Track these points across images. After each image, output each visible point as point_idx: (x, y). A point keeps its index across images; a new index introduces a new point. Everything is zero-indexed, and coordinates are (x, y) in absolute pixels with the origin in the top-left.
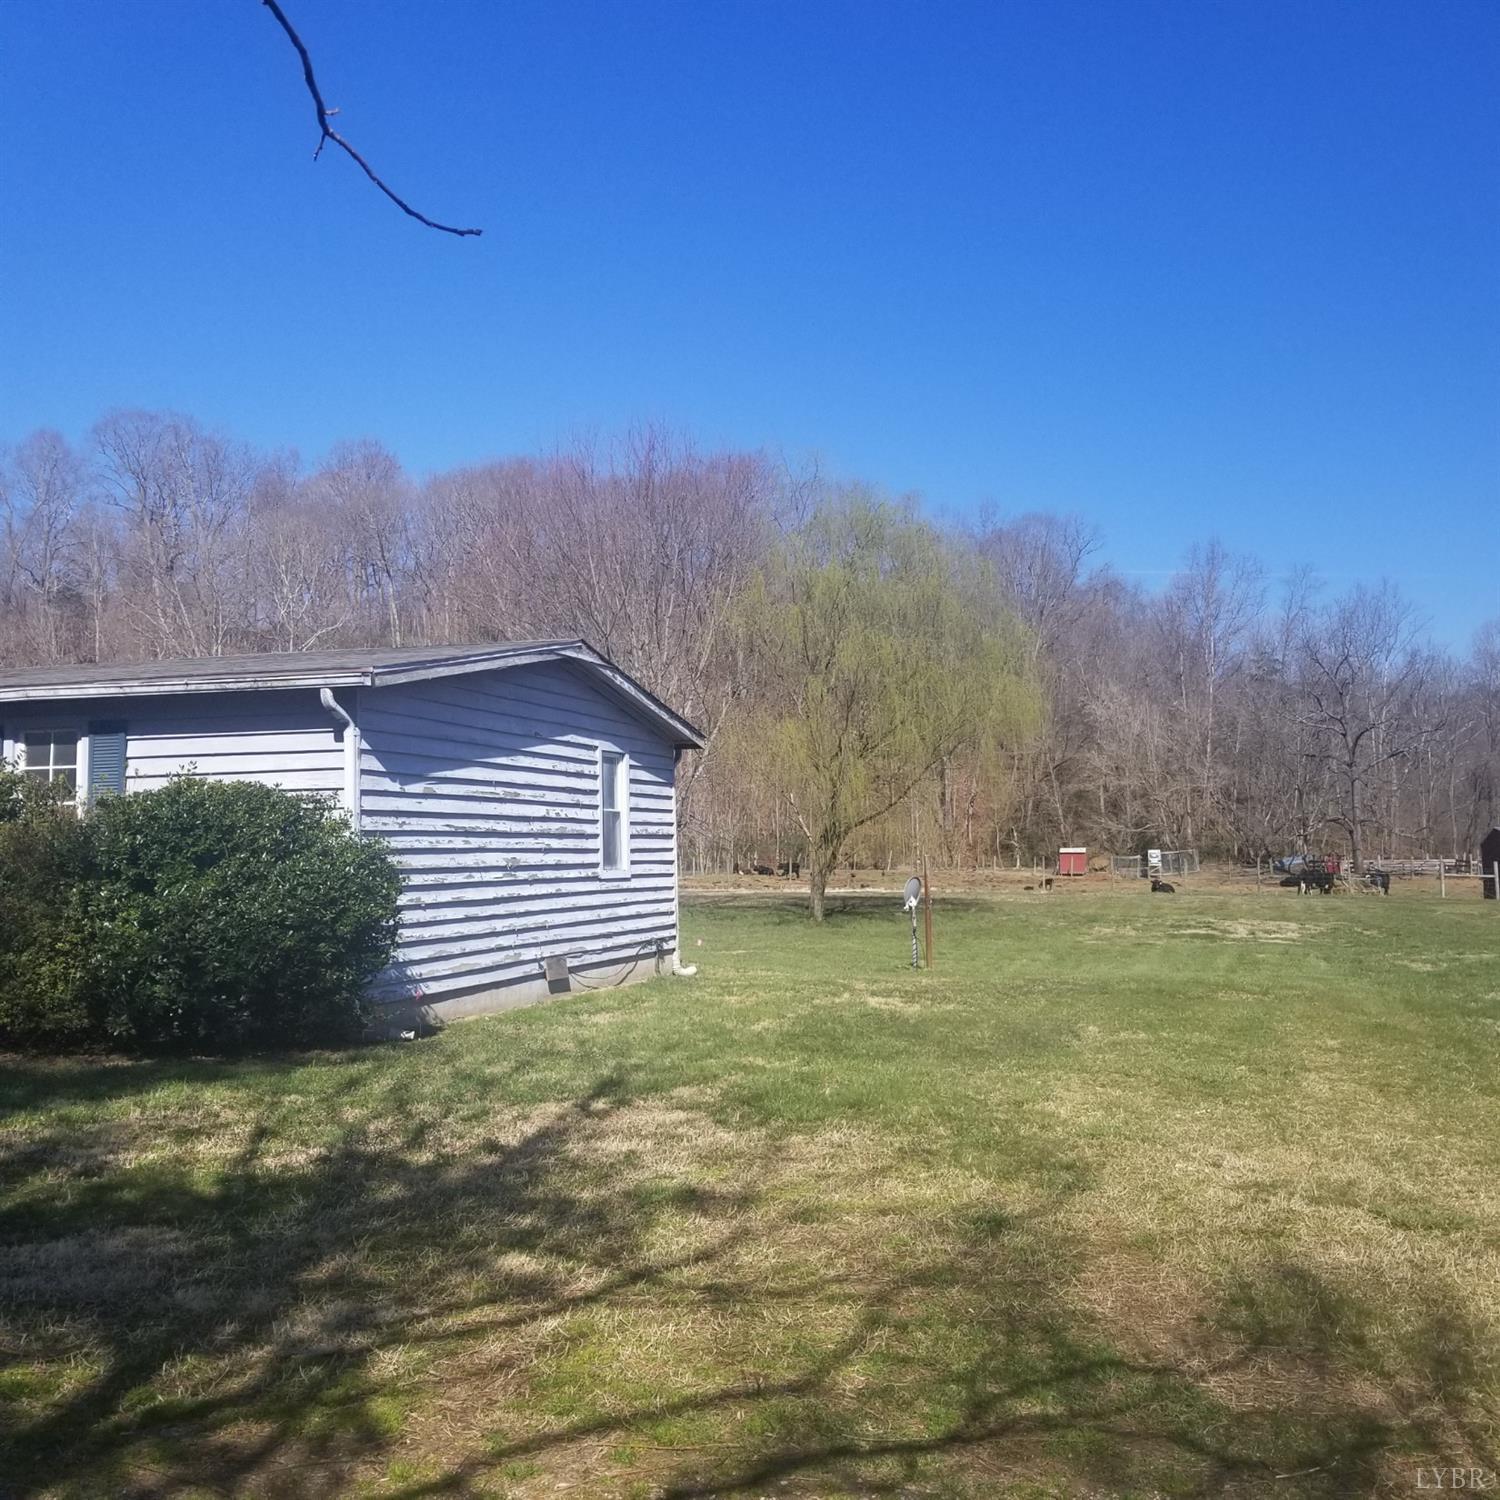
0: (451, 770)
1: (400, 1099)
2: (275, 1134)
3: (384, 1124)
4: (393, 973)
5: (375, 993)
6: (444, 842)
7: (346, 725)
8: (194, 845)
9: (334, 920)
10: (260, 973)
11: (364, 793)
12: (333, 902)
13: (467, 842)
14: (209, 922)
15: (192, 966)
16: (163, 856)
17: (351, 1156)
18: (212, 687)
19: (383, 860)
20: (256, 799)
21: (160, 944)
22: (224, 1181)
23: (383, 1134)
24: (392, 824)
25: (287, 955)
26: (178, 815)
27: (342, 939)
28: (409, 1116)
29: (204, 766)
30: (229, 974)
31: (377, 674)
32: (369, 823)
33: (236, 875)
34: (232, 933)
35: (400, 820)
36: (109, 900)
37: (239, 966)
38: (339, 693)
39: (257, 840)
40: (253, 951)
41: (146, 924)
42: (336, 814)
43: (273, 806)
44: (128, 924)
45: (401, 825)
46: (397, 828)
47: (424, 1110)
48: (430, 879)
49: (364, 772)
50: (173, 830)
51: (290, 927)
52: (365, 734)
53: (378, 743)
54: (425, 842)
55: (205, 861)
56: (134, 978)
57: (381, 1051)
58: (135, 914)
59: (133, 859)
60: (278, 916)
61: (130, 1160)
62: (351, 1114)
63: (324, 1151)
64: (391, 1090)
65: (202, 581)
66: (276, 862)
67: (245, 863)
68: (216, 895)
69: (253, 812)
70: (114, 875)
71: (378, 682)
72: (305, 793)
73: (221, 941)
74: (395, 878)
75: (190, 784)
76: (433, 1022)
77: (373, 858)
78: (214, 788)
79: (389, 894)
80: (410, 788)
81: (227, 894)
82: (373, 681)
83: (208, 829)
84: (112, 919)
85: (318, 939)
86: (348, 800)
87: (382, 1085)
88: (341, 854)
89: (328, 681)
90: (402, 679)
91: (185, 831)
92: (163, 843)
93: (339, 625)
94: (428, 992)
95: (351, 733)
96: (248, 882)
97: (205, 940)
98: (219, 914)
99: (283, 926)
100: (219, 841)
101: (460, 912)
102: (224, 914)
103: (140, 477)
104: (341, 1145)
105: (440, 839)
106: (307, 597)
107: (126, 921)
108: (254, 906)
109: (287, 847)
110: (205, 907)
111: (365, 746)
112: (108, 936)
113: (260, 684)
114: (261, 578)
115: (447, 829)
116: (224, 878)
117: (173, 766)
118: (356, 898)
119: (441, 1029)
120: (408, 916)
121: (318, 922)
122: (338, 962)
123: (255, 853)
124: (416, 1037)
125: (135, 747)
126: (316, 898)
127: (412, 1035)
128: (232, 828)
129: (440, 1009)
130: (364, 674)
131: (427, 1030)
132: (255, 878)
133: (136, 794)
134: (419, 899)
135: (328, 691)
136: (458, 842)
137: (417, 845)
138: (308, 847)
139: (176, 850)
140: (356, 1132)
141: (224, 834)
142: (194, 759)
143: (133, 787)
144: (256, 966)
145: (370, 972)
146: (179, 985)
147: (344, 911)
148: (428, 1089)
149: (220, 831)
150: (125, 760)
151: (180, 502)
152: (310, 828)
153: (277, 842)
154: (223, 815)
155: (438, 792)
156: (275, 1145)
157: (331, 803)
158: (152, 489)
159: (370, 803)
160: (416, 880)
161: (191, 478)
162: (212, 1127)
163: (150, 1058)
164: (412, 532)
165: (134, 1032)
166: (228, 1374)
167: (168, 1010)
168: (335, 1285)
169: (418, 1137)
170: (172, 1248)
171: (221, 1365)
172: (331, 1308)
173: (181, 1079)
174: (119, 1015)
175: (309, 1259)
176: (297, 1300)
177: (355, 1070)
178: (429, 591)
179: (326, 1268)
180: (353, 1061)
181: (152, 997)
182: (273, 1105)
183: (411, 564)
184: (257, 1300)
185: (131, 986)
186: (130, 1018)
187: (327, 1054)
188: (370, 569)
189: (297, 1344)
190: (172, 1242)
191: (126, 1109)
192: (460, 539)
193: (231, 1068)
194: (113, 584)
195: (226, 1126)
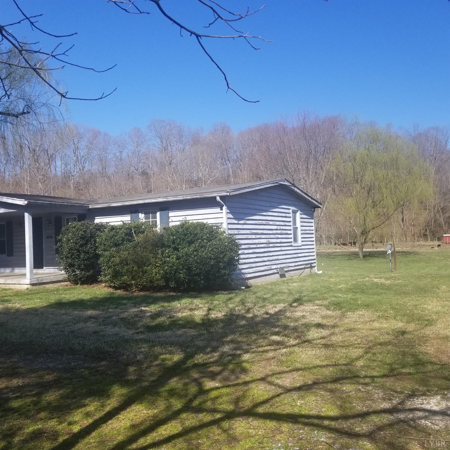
0: (251, 217)
1: (243, 302)
2: (213, 310)
3: (240, 308)
4: (238, 272)
5: (234, 277)
6: (250, 236)
7: (223, 206)
8: (188, 239)
9: (223, 257)
10: (206, 271)
11: (229, 224)
12: (223, 252)
13: (256, 236)
14: (193, 258)
15: (189, 269)
16: (180, 242)
17: (232, 315)
18: (189, 197)
19: (234, 241)
20: (203, 226)
21: (181, 264)
23: (239, 310)
24: (236, 232)
25: (212, 266)
26: (184, 231)
27: (225, 262)
28: (245, 306)
29: (188, 218)
30: (198, 271)
31: (231, 192)
32: (230, 232)
33: (198, 246)
34: (198, 261)
35: (238, 231)
36: (168, 253)
37: (200, 269)
39: (203, 237)
40: (203, 265)
41: (178, 259)
42: (222, 229)
43: (206, 228)
44: (173, 259)
45: (238, 232)
46: (237, 233)
47: (249, 305)
48: (247, 246)
49: (228, 218)
50: (182, 235)
51: (212, 259)
52: (228, 208)
53: (232, 211)
54: (245, 237)
55: (191, 243)
56: (176, 272)
57: (237, 291)
58: (175, 256)
59: (173, 242)
60: (209, 256)
61: (180, 315)
62: (231, 306)
63: (225, 313)
64: (240, 300)
65: (179, 167)
66: (208, 242)
67: (200, 243)
68: (194, 251)
69: (202, 230)
70: (169, 247)
71: (231, 194)
72: (214, 224)
73: (196, 263)
74: (238, 246)
75: (186, 223)
76: (249, 285)
77: (232, 241)
78: (193, 224)
79: (236, 250)
80: (240, 222)
81: (196, 251)
82: (230, 194)
83: (191, 234)
84: (169, 258)
85: (220, 262)
86: (225, 226)
87: (238, 299)
88: (224, 240)
89: (218, 194)
90: (237, 193)
91: (185, 235)
92: (180, 238)
93: (216, 177)
94: (248, 277)
95: (225, 208)
96: (201, 248)
97: (192, 263)
98: (195, 256)
99: (211, 259)
100: (194, 237)
101: (255, 255)
102: (196, 256)
103: (161, 138)
104: (229, 312)
105: (249, 236)
106: (207, 169)
107: (172, 258)
108: (203, 253)
109: (210, 238)
110: (191, 254)
111: (228, 211)
112: (169, 262)
113: (201, 196)
114: (194, 164)
115: (250, 233)
116: (196, 246)
117: (181, 218)
118: (228, 251)
119: (251, 287)
120: (242, 256)
121: (219, 258)
122: (225, 268)
123: (203, 240)
124: (245, 288)
125: (171, 214)
126: (218, 252)
127: (244, 288)
128: (197, 234)
129: (251, 282)
130: (227, 192)
131: (248, 287)
132: (203, 247)
133: (173, 226)
134: (244, 252)
135: (218, 197)
136: (253, 236)
137: (242, 237)
138: (216, 238)
139: (183, 240)
140: (233, 309)
141: (195, 235)
142: (185, 216)
143: (171, 224)
144: (205, 269)
145: (233, 271)
146: (186, 274)
147: (225, 255)
148: (250, 300)
149: (194, 235)
150: (169, 217)
151: (172, 145)
152: (216, 233)
153: (208, 237)
154: (194, 230)
155: (248, 223)
156: (213, 312)
157: (220, 227)
158: (164, 141)
159: (231, 226)
160: (243, 247)
161: (174, 137)
162: (198, 308)
163: (180, 293)
164: (235, 148)
165: (176, 286)
166: (210, 358)
167: (184, 280)
168: (232, 341)
169: (248, 311)
170: (193, 333)
171: (208, 356)
172: (232, 346)
173: (188, 297)
174: (172, 282)
175: (225, 336)
176: (223, 344)
177: (230, 296)
178: (241, 165)
179: (229, 338)
180: (230, 294)
181: (180, 277)
182: (211, 303)
183: (235, 157)
184: (214, 344)
185: (175, 275)
186: (175, 283)
187: (223, 292)
188: (224, 160)
189: (225, 352)
190: (193, 332)
191: (176, 304)
192: (249, 149)
193: (200, 295)
194: (155, 169)
195: (201, 308)
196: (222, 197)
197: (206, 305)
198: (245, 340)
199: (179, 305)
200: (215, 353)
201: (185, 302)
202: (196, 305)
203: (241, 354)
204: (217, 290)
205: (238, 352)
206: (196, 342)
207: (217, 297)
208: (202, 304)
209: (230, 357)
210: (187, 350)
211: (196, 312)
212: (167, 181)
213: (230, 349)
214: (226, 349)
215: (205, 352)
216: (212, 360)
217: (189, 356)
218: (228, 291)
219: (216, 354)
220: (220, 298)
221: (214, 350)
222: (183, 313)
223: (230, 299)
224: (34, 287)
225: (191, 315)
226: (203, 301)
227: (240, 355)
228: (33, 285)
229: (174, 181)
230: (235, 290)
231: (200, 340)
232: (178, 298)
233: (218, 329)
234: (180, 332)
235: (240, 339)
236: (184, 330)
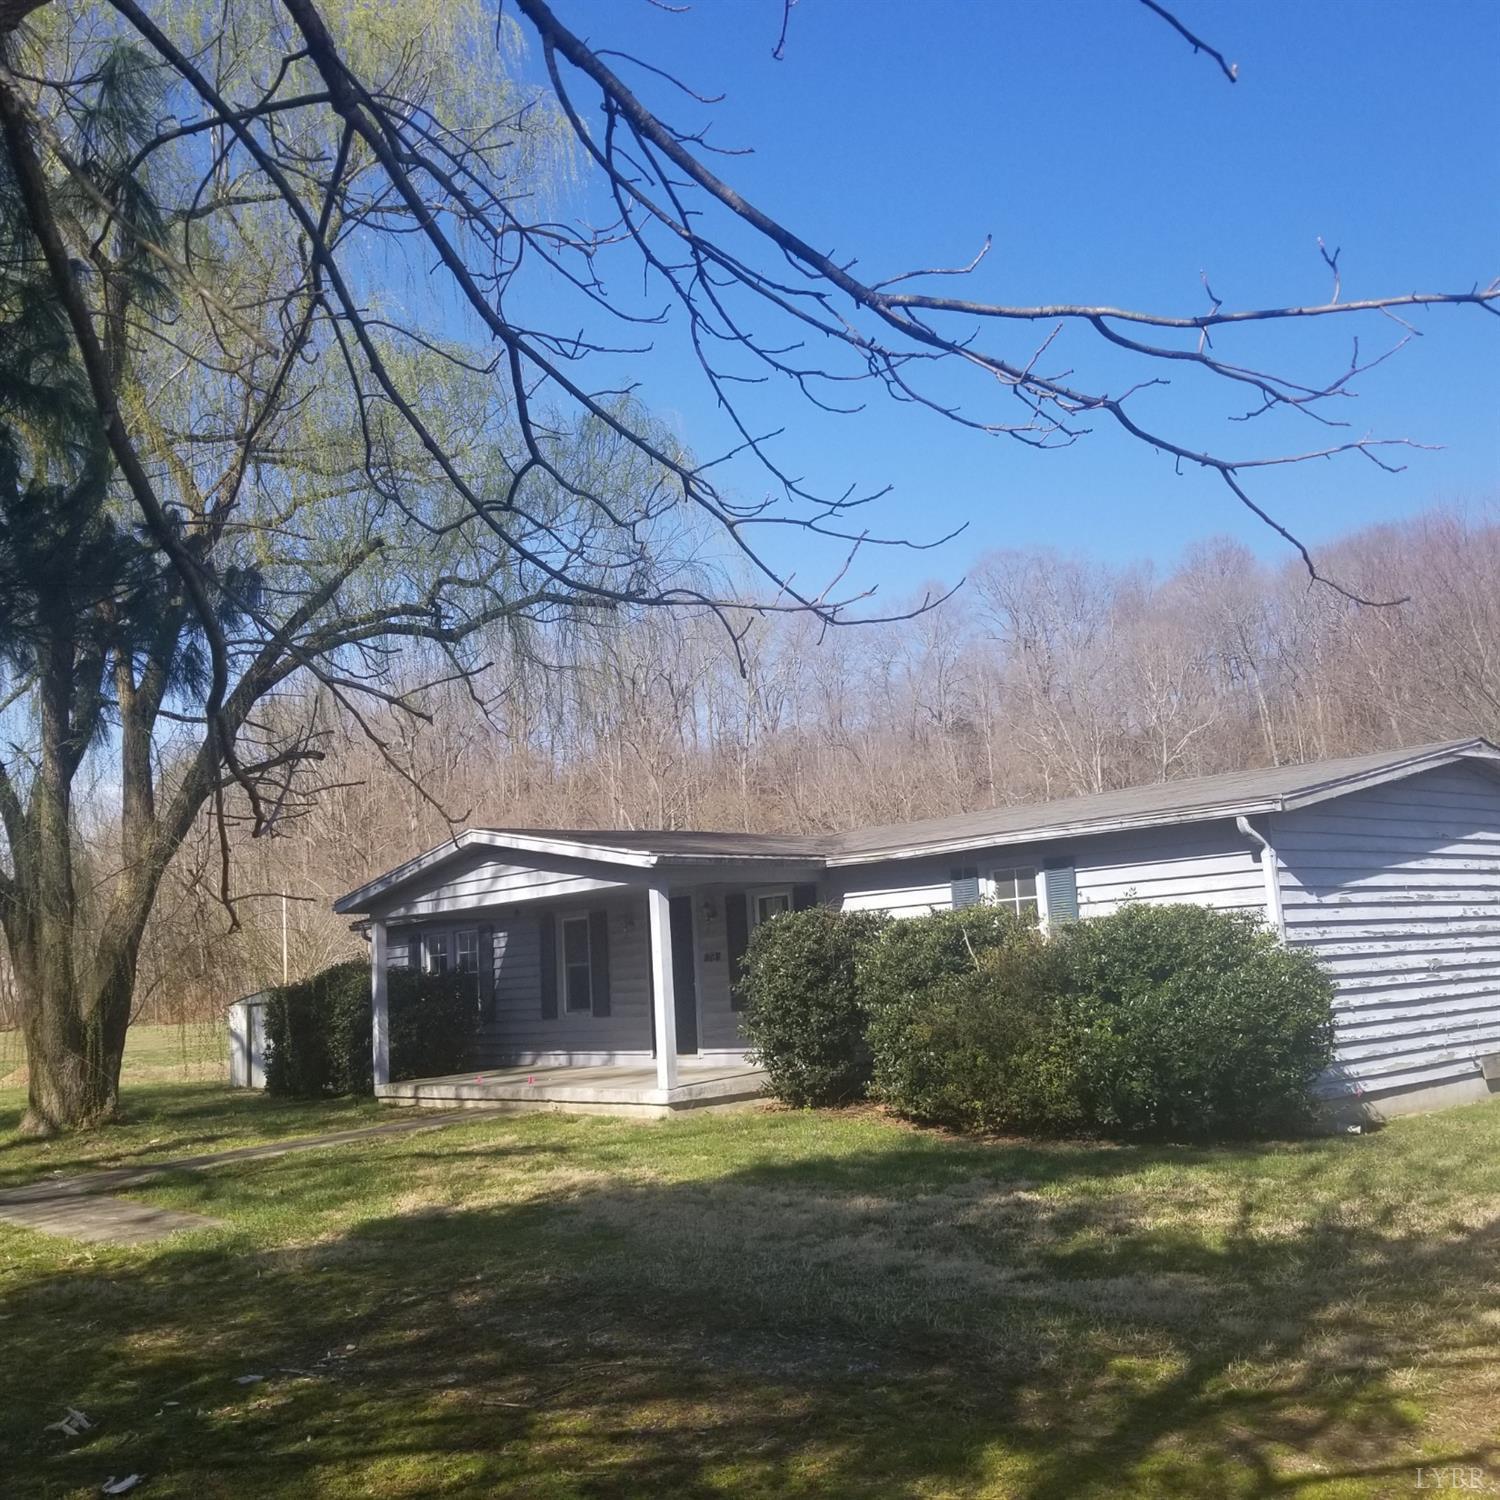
0: (1363, 878)
1: (1362, 1184)
2: (1261, 1209)
3: (1356, 1204)
4: (1332, 1072)
5: (1317, 1090)
6: (1365, 948)
7: (1262, 847)
8: (1148, 962)
9: (1277, 1025)
10: (1218, 1071)
11: (1286, 907)
12: (1274, 1008)
13: (1386, 946)
14: (1171, 1028)
15: (1160, 1065)
16: (1124, 972)
17: (1329, 1229)
19: (1314, 969)
20: (1195, 920)
21: (1133, 1047)
22: (1228, 1242)
23: (1354, 1212)
24: (1314, 934)
25: (1240, 1055)
26: (1133, 937)
27: (1285, 1042)
28: (1374, 1198)
29: (1143, 890)
30: (1191, 1072)
31: (1286, 800)
32: (1294, 934)
33: (1187, 985)
34: (1191, 1036)
35: (1321, 930)
36: (1086, 1010)
37: (1200, 1065)
38: (1253, 819)
39: (1200, 955)
40: (1210, 1053)
41: (1120, 1028)
42: (1263, 928)
43: (1210, 925)
44: (1103, 1031)
45: (1325, 932)
46: (1318, 937)
47: (1387, 1195)
48: (1356, 983)
49: (1283, 888)
50: (1129, 950)
51: (1239, 1031)
52: (1281, 853)
53: (1294, 861)
54: (1347, 949)
55: (1160, 975)
56: (1115, 1075)
57: (1334, 1142)
58: (1108, 1022)
59: (1101, 976)
60: (1227, 1021)
61: (1148, 1223)
62: (1322, 1196)
63: (1307, 1225)
64: (1352, 1177)
65: (1077, 700)
66: (1219, 974)
67: (1193, 976)
68: (1171, 1004)
69: (1192, 931)
70: (1087, 989)
71: (1288, 807)
72: (1235, 910)
73: (1182, 1044)
74: (1325, 984)
75: (1138, 909)
76: (1375, 1118)
77: (1304, 968)
78: (1160, 910)
79: (1323, 1000)
80: (1327, 899)
81: (1181, 1002)
82: (1283, 807)
83: (1159, 947)
84: (1090, 1026)
85: (1266, 1041)
86: (1273, 916)
87: (1342, 1172)
88: (1275, 964)
89: (1243, 810)
90: (1309, 801)
91: (1140, 949)
92: (1122, 961)
94: (1367, 1090)
95: (1267, 854)
96: (1197, 993)
97: (1169, 1044)
98: (1177, 1020)
99: (1234, 1031)
100: (1169, 957)
101: (1389, 1014)
102: (1182, 1020)
103: (1013, 611)
104: (1318, 1219)
105: (1360, 944)
106: (1174, 699)
107: (1101, 1027)
108: (1209, 1011)
109: (1227, 960)
110: (1165, 1015)
111: (1282, 864)
112: (1090, 1042)
113: (1183, 818)
114: (1130, 688)
115: (1366, 935)
116: (1178, 989)
117: (1119, 892)
118: (1294, 1004)
119: (1384, 1125)
120: (1343, 1018)
121: (1263, 1027)
122: (1284, 1062)
123: (1201, 967)
124: (1363, 1131)
125: (1083, 878)
126: (1259, 1006)
127: (1358, 1129)
128: (1178, 947)
129: (1380, 1107)
130: (1275, 801)
131: (1371, 1126)
132: (1203, 989)
133: (1097, 920)
134: (1347, 1002)
135: (1244, 819)
136: (1379, 947)
137: (1339, 952)
138: (1246, 960)
139: (1134, 966)
140: (1327, 1210)
141: (1172, 951)
142: (1133, 885)
143: (1085, 912)
144: (1215, 1065)
145: (1315, 1070)
146: (1152, 1081)
147: (1285, 1016)
148: (1386, 1177)
149: (1169, 949)
150: (1075, 890)
151: (1049, 627)
152: (1243, 943)
153: (1218, 957)
154: (1169, 934)
155: (1354, 901)
156: (1263, 1217)
157: (1257, 919)
158: (1023, 618)
159: (1293, 916)
160: (1345, 984)
161: (1057, 603)
162: (1208, 1203)
163: (1133, 1144)
164: (1272, 619)
165: (1119, 1121)
166: (1279, 1377)
167: (1145, 1103)
168: (1345, 1324)
169: (1387, 1216)
170: (1205, 1288)
171: (1270, 1370)
172: (1347, 1339)
173: (1166, 1161)
174: (1106, 1107)
175: (1318, 1304)
176: (1317, 1332)
177: (1313, 1158)
178: (1297, 677)
179: (1333, 1312)
180: (1310, 1150)
181: (1131, 1092)
182: (1250, 1185)
183: (1274, 651)
184: (1285, 1329)
185: (1113, 1082)
186: (1115, 1109)
187: (1285, 1145)
188: (1233, 662)
189: (1326, 1361)
190: (1202, 1285)
191: (1127, 1184)
192: (1324, 619)
193: (1204, 1154)
194: (997, 711)
195: (1217, 1200)
196: (1255, 820)
197: (1234, 1192)
198: (1389, 1319)
199: (1139, 1188)
200: (1293, 1361)
201: (1157, 1177)
202: (1198, 1191)
203: (1386, 1369)
204: (1265, 1138)
205: (1374, 1362)
206: (1222, 1320)
207: (1265, 1161)
208: (1216, 1187)
209: (1346, 1379)
210: (1196, 1346)
211: (1202, 1216)
212: (1039, 747)
213: (1344, 1351)
214: (1328, 1347)
215: (1257, 1355)
216: (1285, 1383)
217: (1205, 1368)
218: (1300, 1141)
219: (1295, 1365)
220: (1279, 1166)
221: (1288, 1349)
222: (1156, 1216)
223: (1314, 1171)
224: (682, 1115)
225: (1185, 1225)
226: (1219, 1177)
227: (1380, 1374)
228: (676, 1106)
229: (1061, 746)
230: (1326, 1136)
231: (1235, 1314)
232: (1134, 1164)
233: (1290, 1275)
234: (1162, 1282)
235: (1371, 1317)
236: (1172, 1275)
